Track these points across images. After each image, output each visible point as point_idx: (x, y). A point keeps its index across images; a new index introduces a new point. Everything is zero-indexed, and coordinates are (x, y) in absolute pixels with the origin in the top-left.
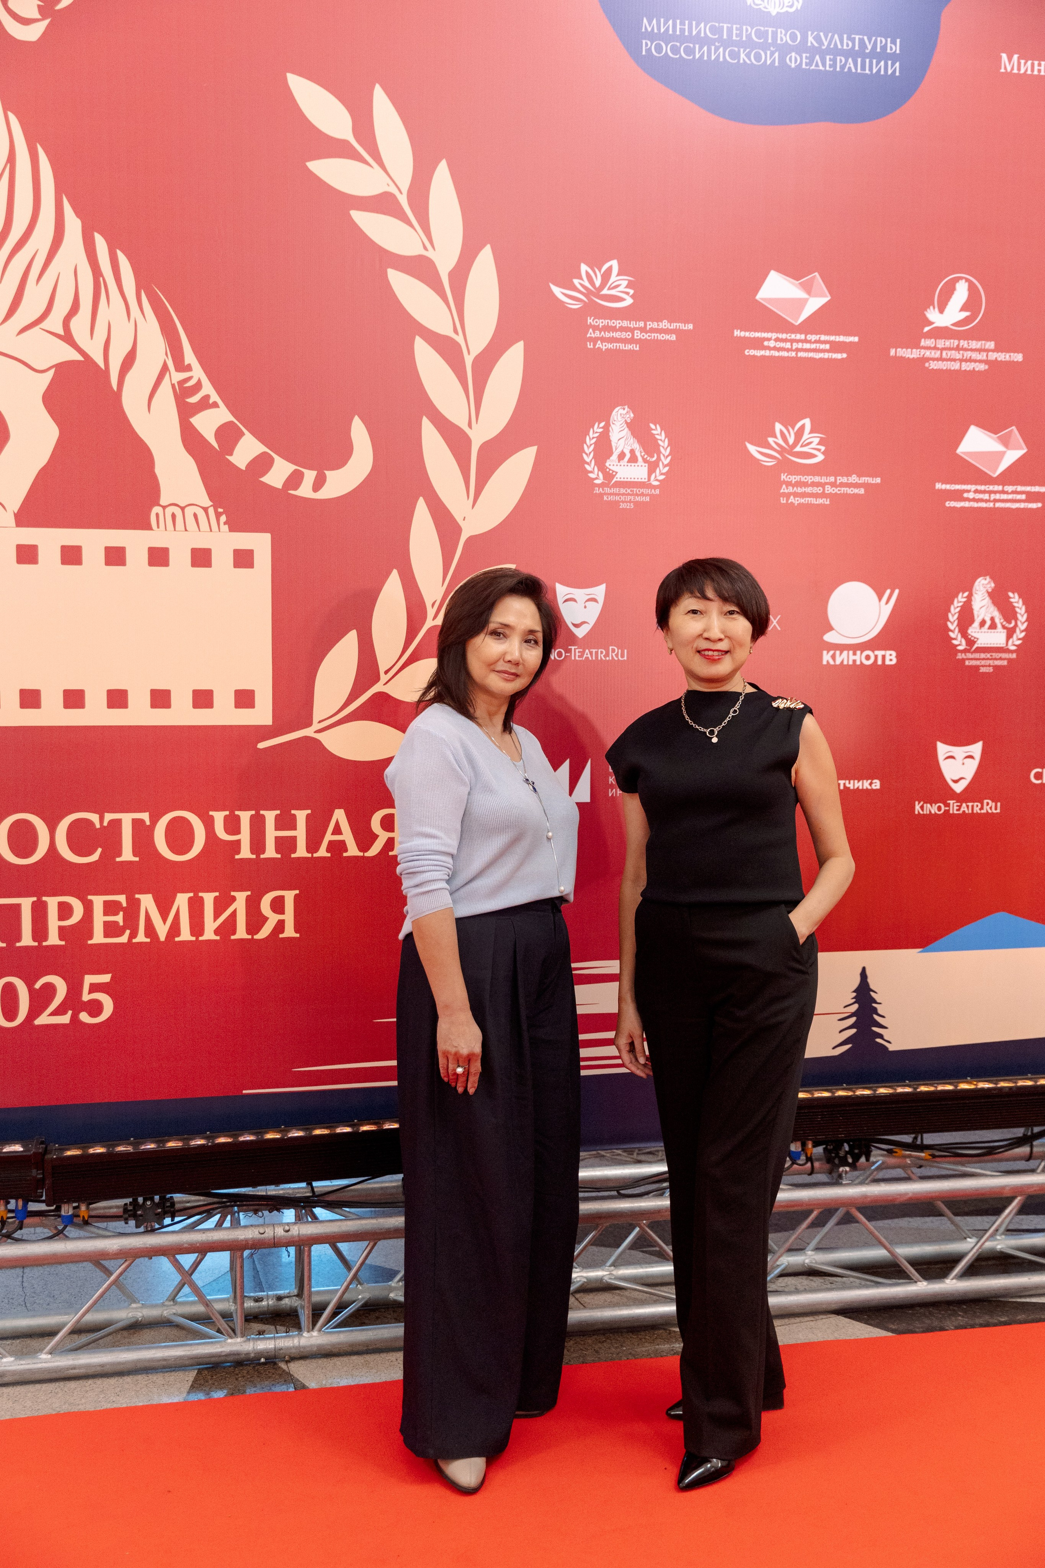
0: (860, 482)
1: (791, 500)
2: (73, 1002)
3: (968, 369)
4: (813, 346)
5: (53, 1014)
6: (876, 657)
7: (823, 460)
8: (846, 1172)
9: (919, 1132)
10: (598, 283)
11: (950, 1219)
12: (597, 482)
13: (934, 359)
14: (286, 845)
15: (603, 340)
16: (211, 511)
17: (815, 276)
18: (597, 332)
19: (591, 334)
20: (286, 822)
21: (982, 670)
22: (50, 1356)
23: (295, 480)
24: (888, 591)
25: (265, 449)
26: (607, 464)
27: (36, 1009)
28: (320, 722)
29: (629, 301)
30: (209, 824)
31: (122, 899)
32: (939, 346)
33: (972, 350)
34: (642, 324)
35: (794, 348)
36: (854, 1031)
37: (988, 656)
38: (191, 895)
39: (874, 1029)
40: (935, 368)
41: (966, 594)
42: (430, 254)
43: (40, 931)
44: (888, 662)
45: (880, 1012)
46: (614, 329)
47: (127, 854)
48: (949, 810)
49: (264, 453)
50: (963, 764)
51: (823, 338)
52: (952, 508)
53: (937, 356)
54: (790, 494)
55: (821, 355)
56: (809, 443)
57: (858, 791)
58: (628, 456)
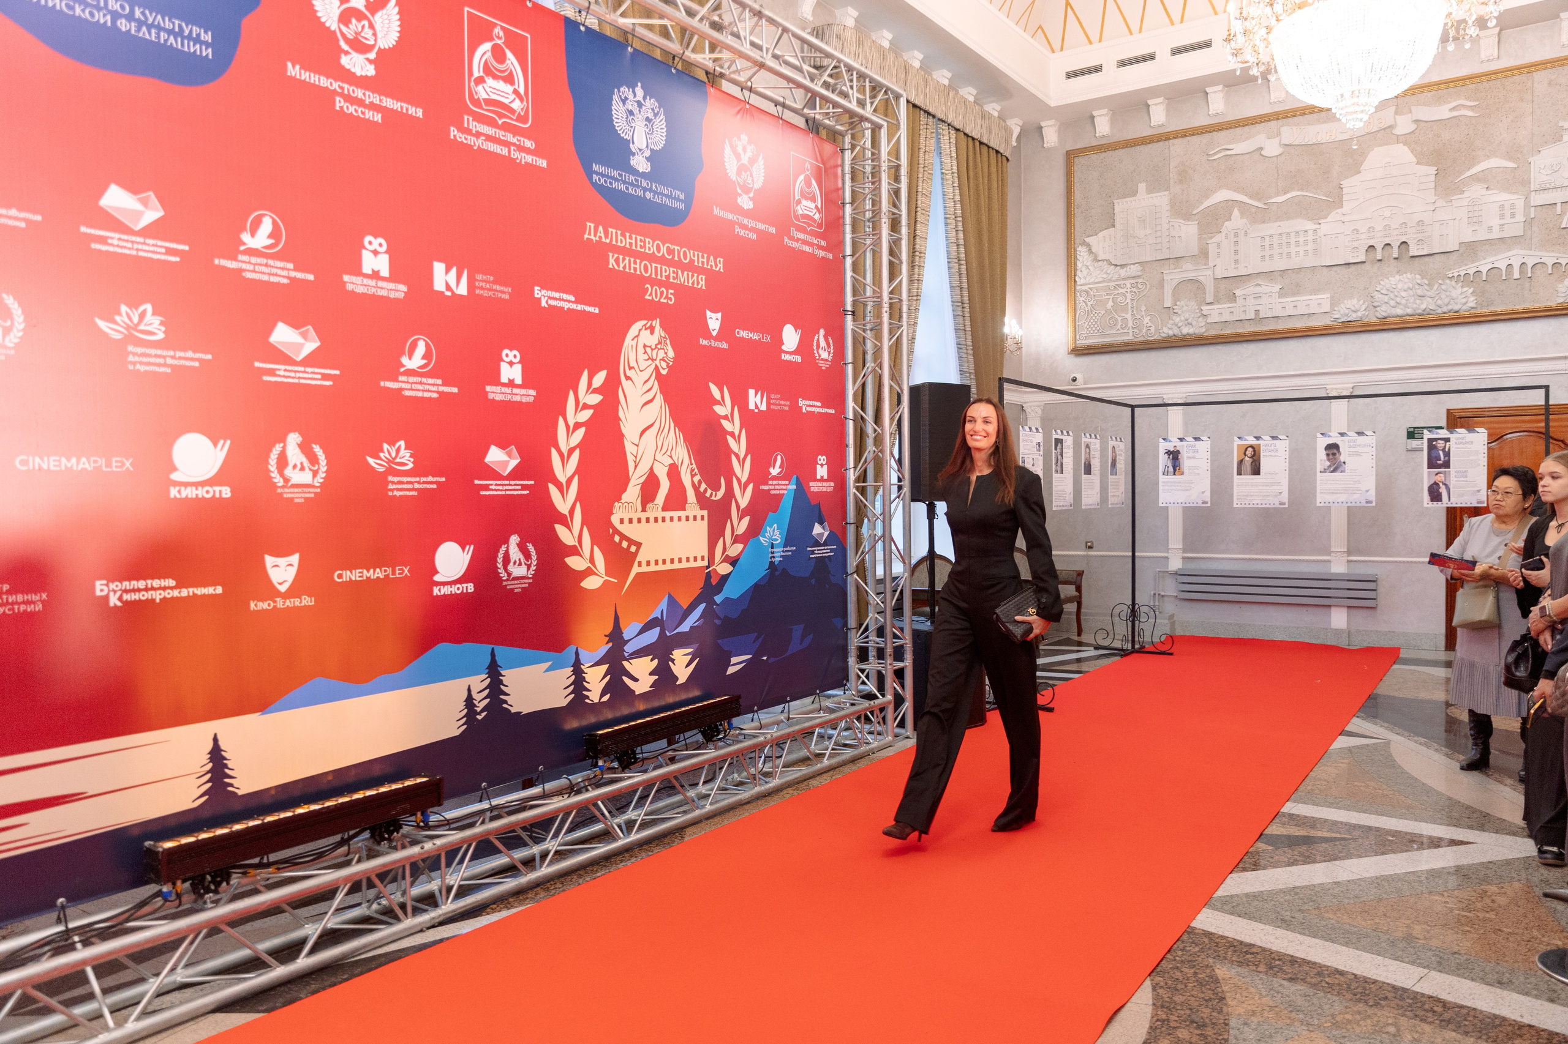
0: (195, 357)
1: (138, 367)
3: (275, 281)
4: (152, 249)
6: (214, 491)
7: (163, 339)
8: (210, 897)
9: (265, 854)
11: (291, 914)
13: (249, 271)
17: (149, 196)
21: (296, 501)
24: (222, 442)
32: (252, 261)
33: (277, 268)
35: (135, 247)
36: (210, 784)
37: (300, 490)
39: (227, 780)
40: (250, 277)
41: (282, 445)
44: (224, 496)
45: (230, 766)
48: (274, 607)
50: (285, 570)
51: (159, 243)
52: (270, 381)
53: (252, 269)
54: (137, 362)
55: (158, 256)
56: (151, 324)
57: (204, 596)
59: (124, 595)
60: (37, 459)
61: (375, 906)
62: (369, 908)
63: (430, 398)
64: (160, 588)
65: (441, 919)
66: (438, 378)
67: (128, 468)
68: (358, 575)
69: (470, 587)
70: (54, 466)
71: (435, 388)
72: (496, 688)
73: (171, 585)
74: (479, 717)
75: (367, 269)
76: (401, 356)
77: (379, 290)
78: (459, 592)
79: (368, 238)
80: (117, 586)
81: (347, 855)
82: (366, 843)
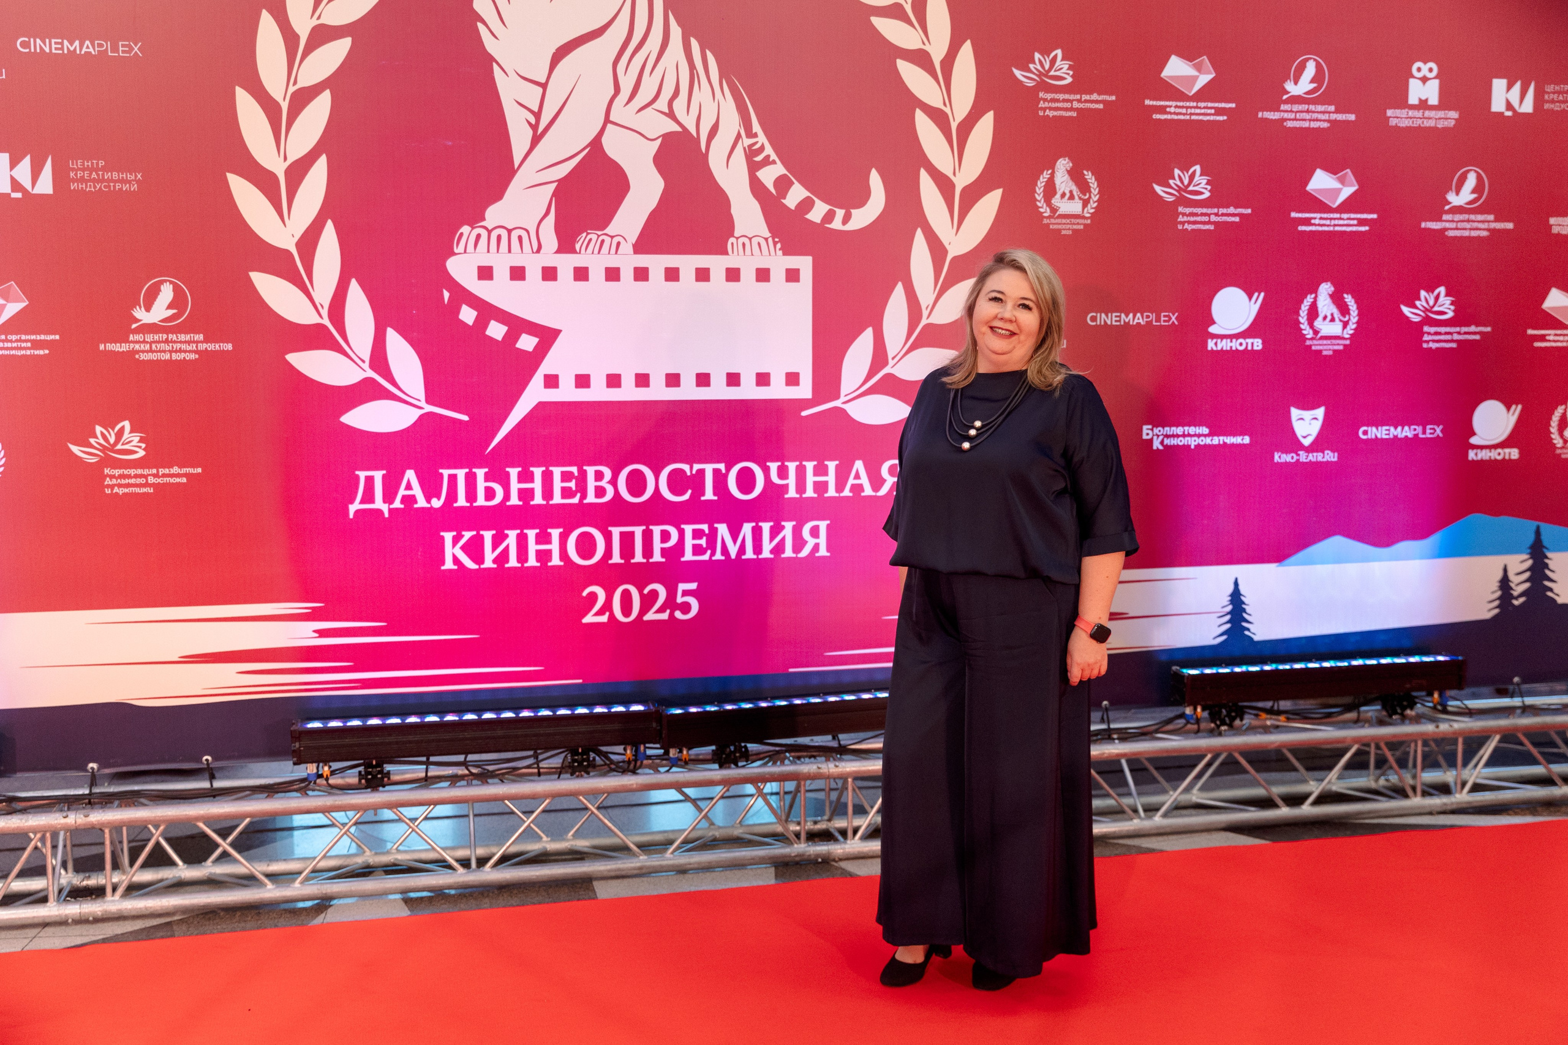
0: (1236, 212)
1: (1187, 227)
2: (670, 603)
3: (1315, 127)
4: (1203, 111)
5: (658, 611)
6: (1247, 343)
7: (1208, 197)
8: (1225, 730)
9: (1276, 701)
10: (1047, 67)
12: (1045, 215)
13: (1290, 120)
14: (820, 487)
15: (1051, 109)
16: (770, 240)
17: (1204, 58)
18: (1046, 103)
19: (1042, 104)
20: (820, 470)
21: (1325, 353)
22: (672, 856)
23: (829, 216)
24: (1256, 294)
25: (809, 194)
26: (1053, 202)
27: (644, 610)
28: (846, 396)
29: (1069, 80)
30: (766, 471)
31: (705, 527)
32: (1294, 110)
33: (1318, 112)
34: (1078, 97)
35: (1189, 112)
36: (1229, 625)
37: (1329, 342)
38: (754, 524)
39: (1244, 624)
40: (1291, 126)
41: (1313, 296)
42: (927, 48)
43: (648, 551)
44: (1255, 348)
46: (1058, 101)
47: (709, 495)
48: (1297, 460)
49: (808, 198)
50: (1310, 424)
51: (1210, 105)
52: (1305, 231)
53: (1294, 118)
54: (1185, 222)
55: (1208, 118)
56: (1200, 184)
57: (1233, 445)
58: (1068, 195)
59: (1165, 439)
60: (1103, 315)
61: (1382, 782)
62: (1377, 780)
63: (1479, 238)
64: (1195, 435)
65: (1454, 807)
66: (1489, 213)
67: (1173, 322)
68: (1385, 432)
69: (1514, 453)
70: (1116, 321)
71: (1485, 226)
72: (1539, 571)
73: (1205, 433)
74: (1516, 603)
75: (1413, 100)
76: (1447, 192)
77: (1425, 121)
78: (1499, 458)
79: (1418, 64)
80: (1160, 431)
81: (1357, 722)
82: (1376, 714)
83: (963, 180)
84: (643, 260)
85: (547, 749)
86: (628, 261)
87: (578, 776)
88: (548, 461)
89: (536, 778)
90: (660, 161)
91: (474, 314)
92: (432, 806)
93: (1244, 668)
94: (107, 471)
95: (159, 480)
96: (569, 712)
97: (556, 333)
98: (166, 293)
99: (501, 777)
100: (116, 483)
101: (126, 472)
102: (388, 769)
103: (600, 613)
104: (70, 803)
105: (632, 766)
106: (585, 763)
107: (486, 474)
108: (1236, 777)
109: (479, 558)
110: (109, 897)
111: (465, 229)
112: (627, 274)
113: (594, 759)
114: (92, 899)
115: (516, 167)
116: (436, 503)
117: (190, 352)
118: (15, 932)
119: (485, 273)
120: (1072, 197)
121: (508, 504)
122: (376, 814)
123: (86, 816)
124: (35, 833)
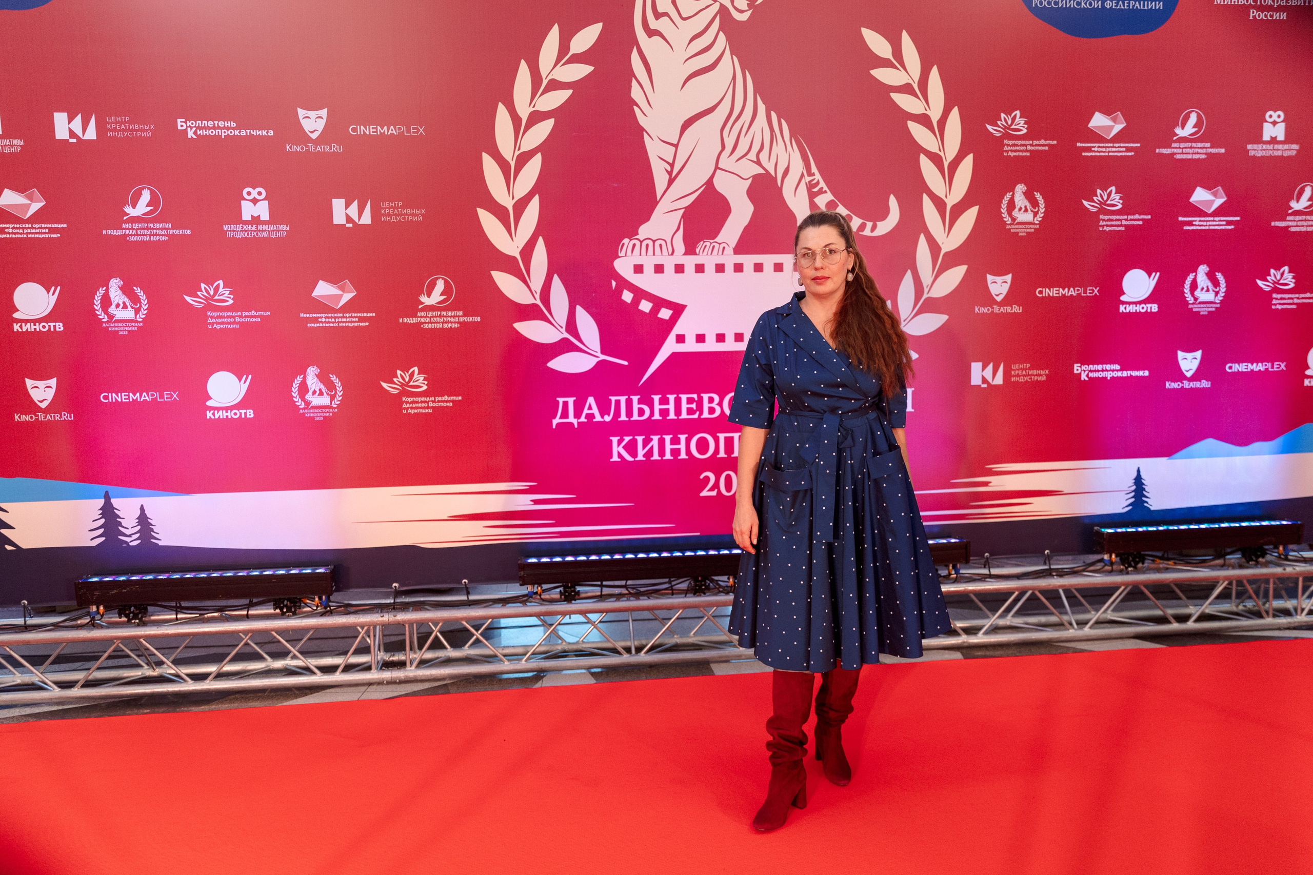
0: (1140, 218)
1: (1105, 228)
3: (1196, 158)
4: (1117, 149)
6: (1147, 307)
7: (1121, 208)
8: (1131, 571)
9: (1167, 551)
10: (1009, 123)
12: (1008, 222)
13: (1179, 154)
15: (1012, 151)
17: (1118, 113)
18: (1009, 147)
19: (1006, 148)
21: (1202, 313)
23: (862, 227)
24: (1154, 274)
25: (848, 213)
26: (1013, 214)
29: (1025, 131)
32: (1181, 146)
33: (1198, 148)
34: (1031, 142)
35: (1107, 151)
36: (1133, 499)
37: (1205, 306)
39: (1144, 499)
40: (1179, 158)
41: (1194, 274)
42: (928, 112)
44: (1153, 310)
45: (1146, 490)
46: (1017, 145)
48: (1183, 387)
49: (848, 215)
50: (1191, 362)
51: (1122, 145)
52: (1189, 230)
53: (1181, 152)
54: (1104, 225)
55: (1121, 154)
56: (1114, 199)
57: (1137, 377)
58: (1023, 209)
59: (1090, 373)
60: (1047, 290)
61: (1241, 607)
62: (1237, 606)
64: (1110, 370)
65: (1297, 624)
67: (1096, 294)
68: (1244, 367)
70: (1056, 294)
73: (1117, 369)
75: (1266, 137)
77: (1275, 152)
79: (1269, 113)
80: (1086, 368)
81: (1223, 566)
82: (1237, 561)
83: (951, 201)
84: (740, 259)
85: (679, 578)
86: (729, 259)
87: (698, 596)
88: (678, 391)
89: (670, 596)
90: (752, 193)
91: (631, 295)
92: (605, 614)
93: (1144, 529)
94: (404, 399)
95: (436, 405)
96: (693, 554)
97: (684, 307)
98: (440, 286)
99: (649, 594)
100: (411, 407)
101: (416, 399)
102: (578, 589)
103: (711, 489)
104: (382, 608)
105: (733, 589)
106: (703, 587)
107: (639, 399)
108: (1142, 602)
109: (634, 453)
110: (408, 668)
111: (626, 241)
112: (729, 268)
113: (709, 584)
114: (398, 669)
115: (658, 199)
116: (607, 418)
117: (454, 322)
118: (352, 688)
119: (639, 269)
120: (1026, 210)
121: (653, 418)
122: (570, 618)
123: (395, 616)
124: (362, 628)
